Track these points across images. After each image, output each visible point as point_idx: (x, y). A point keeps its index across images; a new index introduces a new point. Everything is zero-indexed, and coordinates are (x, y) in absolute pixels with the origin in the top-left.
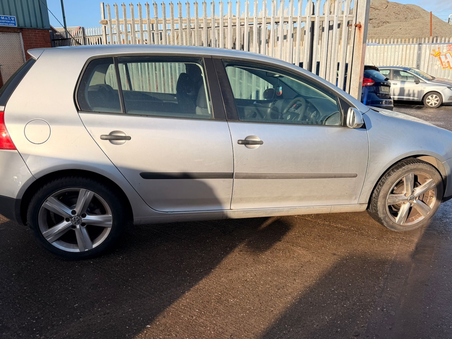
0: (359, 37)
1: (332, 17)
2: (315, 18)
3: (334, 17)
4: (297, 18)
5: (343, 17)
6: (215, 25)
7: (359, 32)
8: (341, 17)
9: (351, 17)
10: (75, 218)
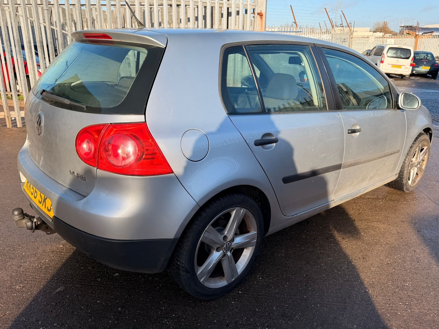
0: (261, 25)
1: (238, 4)
2: (223, 4)
3: (239, 4)
4: (206, 3)
5: (247, 5)
6: (120, 4)
7: (261, 20)
8: (245, 5)
9: (254, 5)
10: (226, 245)
